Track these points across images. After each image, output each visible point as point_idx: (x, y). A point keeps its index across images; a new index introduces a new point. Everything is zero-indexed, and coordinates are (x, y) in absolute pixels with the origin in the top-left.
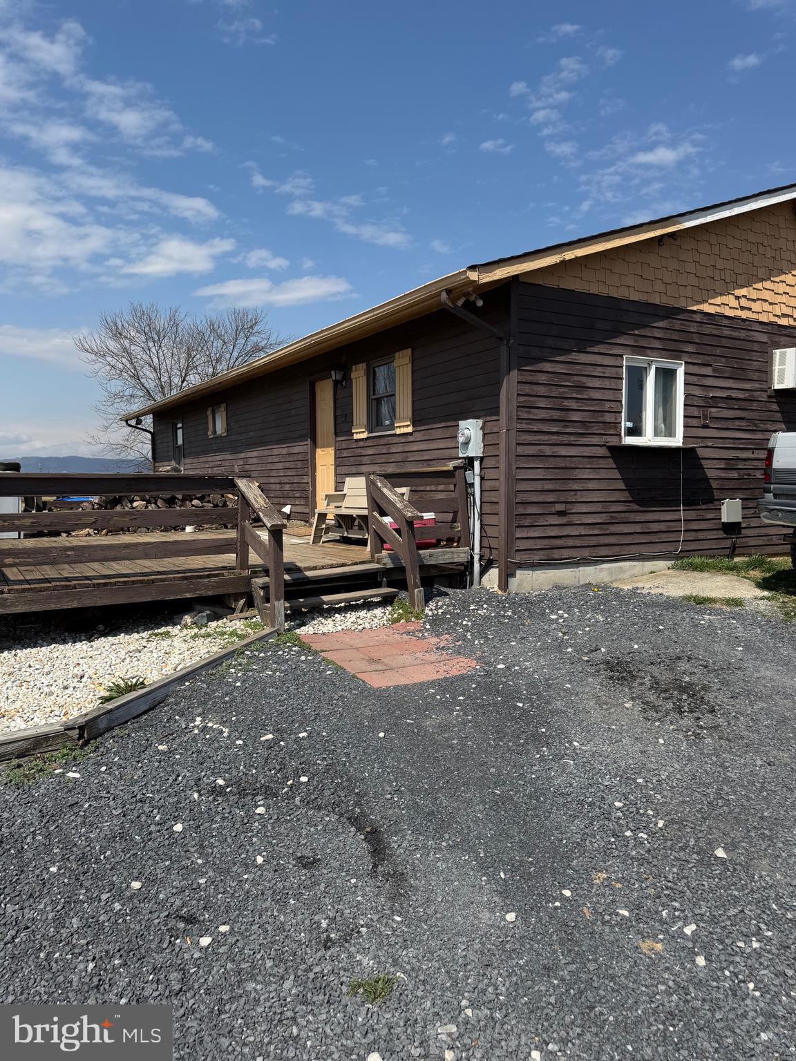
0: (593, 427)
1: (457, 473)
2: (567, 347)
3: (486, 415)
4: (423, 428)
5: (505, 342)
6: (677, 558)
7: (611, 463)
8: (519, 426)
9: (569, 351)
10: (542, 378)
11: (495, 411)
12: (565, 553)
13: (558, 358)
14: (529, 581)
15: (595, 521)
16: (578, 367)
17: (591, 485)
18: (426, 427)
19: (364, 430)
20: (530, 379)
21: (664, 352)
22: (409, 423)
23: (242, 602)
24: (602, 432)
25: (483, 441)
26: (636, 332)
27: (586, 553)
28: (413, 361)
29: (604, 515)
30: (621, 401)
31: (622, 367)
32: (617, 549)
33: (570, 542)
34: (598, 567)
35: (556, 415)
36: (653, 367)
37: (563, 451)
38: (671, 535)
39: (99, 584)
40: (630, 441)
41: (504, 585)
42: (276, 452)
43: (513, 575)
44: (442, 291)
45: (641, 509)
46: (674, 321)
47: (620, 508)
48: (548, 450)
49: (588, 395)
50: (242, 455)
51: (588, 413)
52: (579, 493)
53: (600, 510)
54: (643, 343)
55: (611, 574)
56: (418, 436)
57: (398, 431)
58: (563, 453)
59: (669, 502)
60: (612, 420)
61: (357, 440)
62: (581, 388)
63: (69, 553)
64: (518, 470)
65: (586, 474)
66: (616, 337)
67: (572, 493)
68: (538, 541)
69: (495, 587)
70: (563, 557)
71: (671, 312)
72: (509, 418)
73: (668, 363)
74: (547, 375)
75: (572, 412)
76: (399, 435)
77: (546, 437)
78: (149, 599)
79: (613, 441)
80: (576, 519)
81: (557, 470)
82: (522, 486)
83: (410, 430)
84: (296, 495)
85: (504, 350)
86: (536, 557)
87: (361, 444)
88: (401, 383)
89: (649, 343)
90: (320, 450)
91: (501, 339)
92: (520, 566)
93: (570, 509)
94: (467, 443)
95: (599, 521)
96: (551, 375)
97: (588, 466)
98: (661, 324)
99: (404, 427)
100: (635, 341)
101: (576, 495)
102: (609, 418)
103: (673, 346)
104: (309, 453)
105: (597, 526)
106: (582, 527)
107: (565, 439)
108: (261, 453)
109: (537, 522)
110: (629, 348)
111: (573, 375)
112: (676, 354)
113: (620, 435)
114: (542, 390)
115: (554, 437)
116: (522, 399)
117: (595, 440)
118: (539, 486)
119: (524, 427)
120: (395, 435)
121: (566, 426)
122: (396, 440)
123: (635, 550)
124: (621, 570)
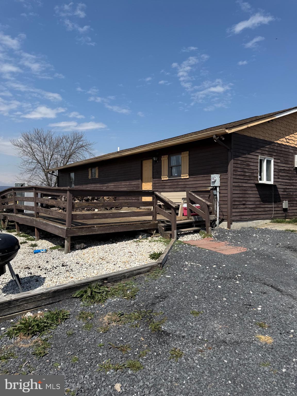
0: (252, 177)
1: (211, 191)
2: (245, 153)
3: (221, 173)
4: (193, 177)
5: (230, 151)
6: (272, 219)
7: (256, 189)
8: (233, 177)
9: (245, 154)
10: (239, 162)
11: (226, 171)
12: (245, 217)
13: (243, 156)
14: (236, 226)
15: (252, 207)
16: (248, 159)
17: (251, 196)
18: (195, 176)
19: (167, 177)
20: (236, 162)
21: (268, 155)
22: (188, 175)
23: (155, 231)
24: (254, 179)
25: (220, 181)
26: (262, 149)
27: (250, 217)
28: (189, 155)
29: (254, 205)
30: (258, 170)
31: (258, 159)
32: (257, 216)
33: (246, 214)
34: (253, 222)
35: (242, 173)
36: (266, 159)
37: (244, 185)
38: (271, 212)
39: (120, 225)
40: (260, 182)
41: (229, 227)
42: (123, 184)
43: (231, 224)
44: (214, 135)
45: (263, 203)
46: (271, 146)
47: (258, 203)
48: (240, 184)
49: (250, 167)
50: (106, 185)
51: (250, 173)
52: (248, 198)
53: (253, 203)
54: (263, 152)
55: (256, 224)
56: (191, 179)
57: (182, 178)
58: (244, 186)
59: (270, 202)
60: (256, 176)
61: (163, 180)
62: (249, 165)
63: (111, 215)
64: (233, 191)
65: (250, 192)
66: (257, 150)
67: (246, 198)
68: (238, 213)
69: (226, 228)
70: (244, 218)
71: (271, 143)
72: (231, 174)
73: (269, 158)
74: (240, 161)
75: (246, 173)
76: (183, 179)
77: (240, 180)
78: (132, 230)
79: (256, 182)
80: (248, 206)
81: (243, 191)
82: (234, 196)
83: (188, 177)
84: (133, 199)
85: (229, 153)
86: (238, 218)
87: (165, 181)
88: (184, 162)
89: (265, 152)
90: (144, 183)
91: (229, 150)
92: (234, 221)
93: (246, 203)
94: (214, 182)
95: (253, 207)
96: (241, 161)
97: (250, 190)
98: (268, 146)
99: (185, 176)
100: (262, 151)
101: (247, 199)
102: (255, 175)
103: (271, 153)
104: (140, 184)
105: (253, 209)
106: (249, 209)
107: (245, 181)
108: (115, 184)
109: (237, 207)
110: (260, 154)
111: (247, 161)
112: (271, 156)
113: (258, 180)
114: (239, 166)
115: (242, 180)
116: (234, 168)
117: (252, 182)
118: (238, 195)
119: (235, 177)
120: (181, 179)
121: (245, 177)
122: (181, 180)
123: (262, 216)
124: (258, 223)
